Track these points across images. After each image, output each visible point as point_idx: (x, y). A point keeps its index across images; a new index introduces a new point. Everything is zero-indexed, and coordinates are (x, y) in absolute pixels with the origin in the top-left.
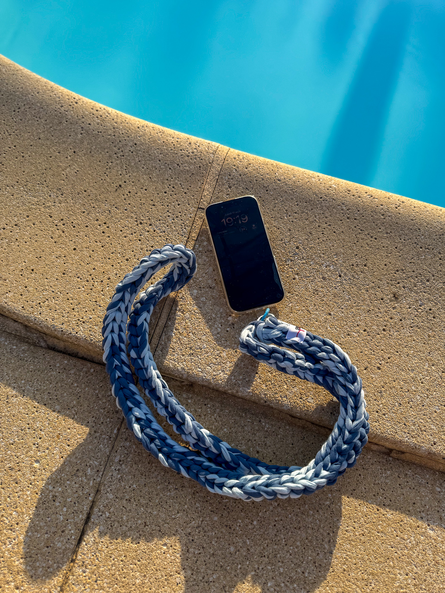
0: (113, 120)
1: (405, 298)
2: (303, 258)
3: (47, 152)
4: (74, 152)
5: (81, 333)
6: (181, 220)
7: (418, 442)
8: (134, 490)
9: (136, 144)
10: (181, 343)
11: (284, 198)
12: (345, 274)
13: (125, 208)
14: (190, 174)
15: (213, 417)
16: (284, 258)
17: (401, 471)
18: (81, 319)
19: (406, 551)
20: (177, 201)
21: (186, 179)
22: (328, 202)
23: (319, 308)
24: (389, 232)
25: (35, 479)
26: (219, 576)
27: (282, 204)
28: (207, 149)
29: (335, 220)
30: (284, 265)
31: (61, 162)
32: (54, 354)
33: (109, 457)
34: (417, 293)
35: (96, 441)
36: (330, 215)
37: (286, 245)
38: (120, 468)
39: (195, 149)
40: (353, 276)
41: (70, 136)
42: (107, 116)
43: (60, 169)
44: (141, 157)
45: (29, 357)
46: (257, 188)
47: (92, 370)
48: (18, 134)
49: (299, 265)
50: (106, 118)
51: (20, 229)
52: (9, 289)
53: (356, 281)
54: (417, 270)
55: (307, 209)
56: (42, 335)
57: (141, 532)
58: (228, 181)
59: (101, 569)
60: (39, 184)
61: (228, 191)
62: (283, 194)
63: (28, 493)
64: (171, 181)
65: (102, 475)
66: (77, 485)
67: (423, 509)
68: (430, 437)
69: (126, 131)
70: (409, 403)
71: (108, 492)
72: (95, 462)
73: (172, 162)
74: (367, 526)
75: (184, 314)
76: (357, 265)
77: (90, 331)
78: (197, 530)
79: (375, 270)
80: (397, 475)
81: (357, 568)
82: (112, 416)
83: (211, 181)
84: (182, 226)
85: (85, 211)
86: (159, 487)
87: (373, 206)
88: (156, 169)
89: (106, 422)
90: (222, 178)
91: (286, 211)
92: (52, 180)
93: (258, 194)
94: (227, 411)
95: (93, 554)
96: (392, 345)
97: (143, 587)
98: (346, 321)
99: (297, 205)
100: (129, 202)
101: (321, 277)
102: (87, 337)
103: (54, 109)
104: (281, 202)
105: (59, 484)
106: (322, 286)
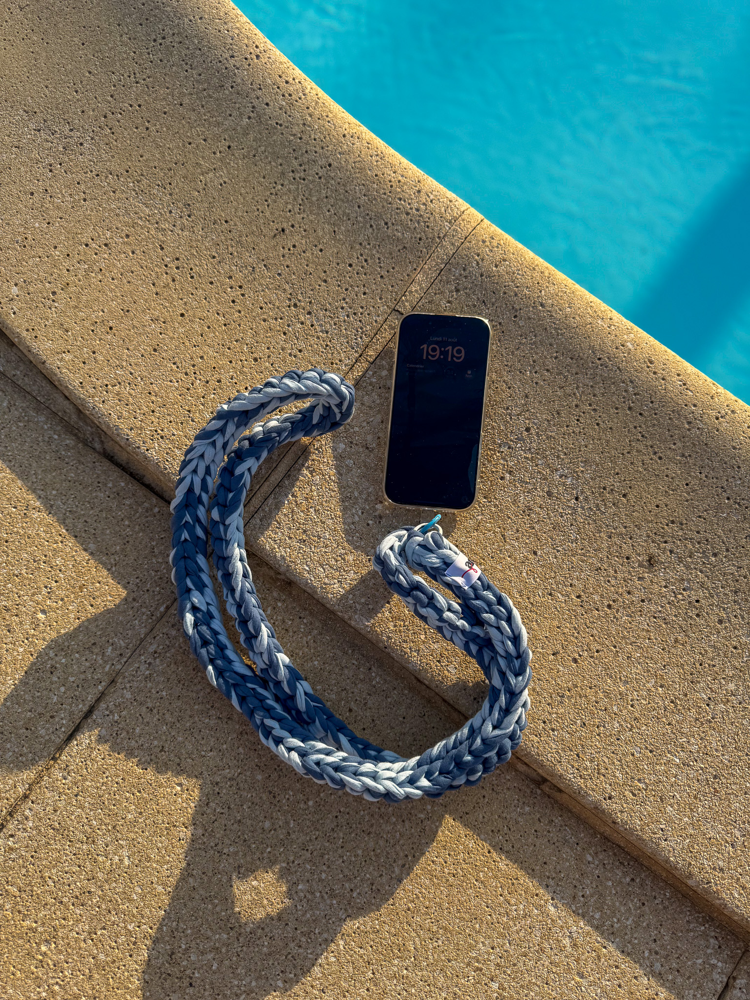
0: (308, 108)
1: (665, 569)
2: (530, 449)
3: (187, 132)
4: (229, 147)
5: (154, 453)
6: (360, 321)
7: (586, 786)
8: (161, 698)
9: (330, 165)
10: (293, 520)
11: (539, 338)
12: (586, 499)
13: (280, 271)
14: (400, 247)
15: (305, 638)
16: (500, 439)
17: (546, 814)
18: (160, 432)
19: (505, 919)
20: (364, 286)
21: (391, 254)
22: (608, 370)
23: (522, 538)
24: (687, 454)
25: (34, 635)
26: (238, 852)
27: (532, 349)
28: (443, 209)
29: (607, 404)
30: (495, 451)
31: (203, 157)
32: (109, 466)
33: (142, 640)
34: (688, 567)
35: (131, 613)
36: (603, 394)
37: (511, 418)
38: (152, 662)
39: (424, 204)
40: (597, 505)
41: (230, 115)
42: (300, 98)
43: (199, 171)
44: (331, 191)
45: (72, 458)
46: (500, 307)
47: (156, 510)
48: (150, 85)
49: (518, 459)
50: (296, 101)
51: (110, 254)
52: (69, 347)
53: (598, 516)
54: (705, 532)
55: (568, 371)
56: (101, 432)
57: (153, 757)
58: (457, 279)
59: (88, 783)
60: (159, 185)
61: (453, 296)
62: (539, 331)
63: (22, 650)
64: (365, 248)
65: (126, 662)
66: (88, 664)
67: (554, 875)
68: (608, 786)
69: (322, 137)
70: (598, 727)
71: (126, 689)
72: (121, 642)
73: (379, 216)
74: (465, 866)
75: (312, 476)
76: (612, 490)
77: (167, 453)
78: (229, 783)
79: (636, 508)
80: (538, 816)
81: (427, 914)
83: (430, 269)
84: (357, 331)
85: (216, 255)
86: (196, 707)
87: (680, 402)
88: (349, 219)
89: (153, 592)
90: (450, 270)
91: (534, 361)
92: (181, 184)
93: (498, 317)
94: (328, 638)
95: (83, 760)
96: (611, 633)
97: (135, 826)
98: (555, 573)
99: (556, 358)
100: (288, 263)
101: (546, 489)
102: (160, 462)
103: (218, 58)
104: (531, 344)
105: (64, 654)
106: (541, 504)
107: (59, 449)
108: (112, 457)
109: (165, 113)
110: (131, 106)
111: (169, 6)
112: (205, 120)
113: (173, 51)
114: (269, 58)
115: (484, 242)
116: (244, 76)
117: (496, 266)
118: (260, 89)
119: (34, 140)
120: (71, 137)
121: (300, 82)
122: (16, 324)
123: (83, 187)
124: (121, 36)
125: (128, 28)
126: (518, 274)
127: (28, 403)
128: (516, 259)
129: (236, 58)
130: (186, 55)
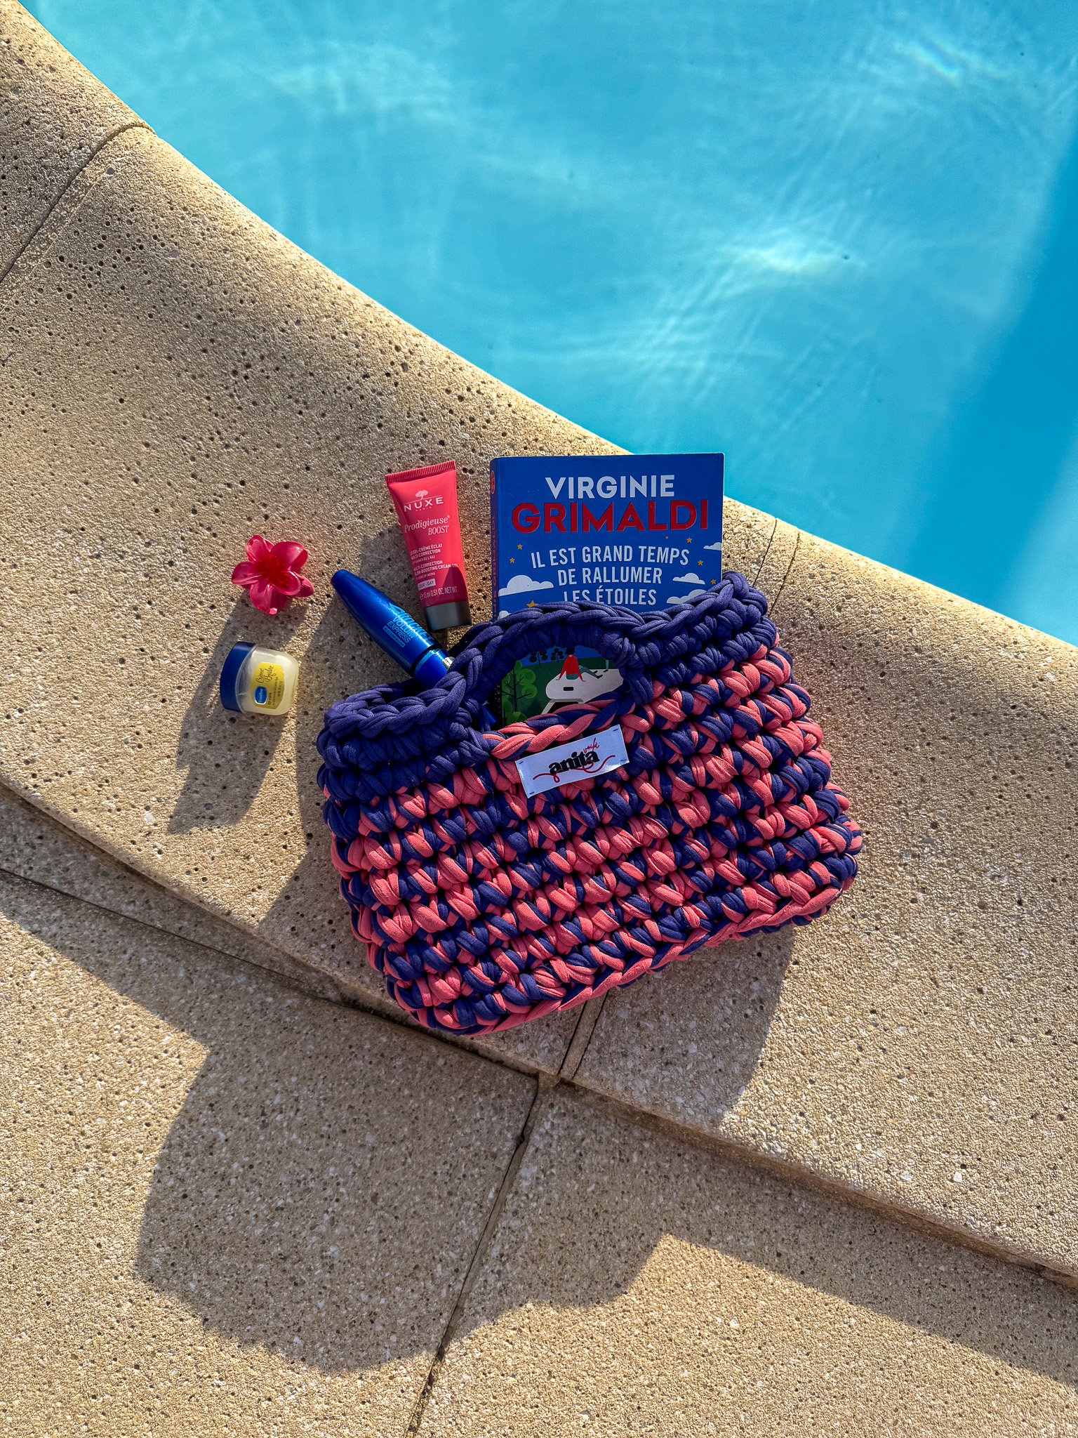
2: (943, 852)
3: (331, 510)
11: (923, 697)
12: (1032, 900)
15: (693, 1180)
16: (899, 847)
17: (1056, 1305)
22: (1029, 720)
23: (959, 976)
29: (1036, 766)
30: (894, 865)
32: (357, 1018)
35: (452, 1212)
36: (1028, 754)
37: (907, 815)
38: (501, 1269)
40: (1049, 905)
41: (389, 469)
45: (303, 1024)
46: (858, 667)
47: (441, 1062)
48: (248, 446)
49: (929, 868)
53: (1053, 918)
55: (974, 733)
62: (922, 687)
63: (321, 1304)
65: (465, 1279)
66: (416, 1296)
71: (477, 1312)
72: (452, 1254)
76: (1064, 879)
80: (1047, 1311)
82: (483, 1163)
89: (472, 1175)
91: (923, 730)
93: (858, 679)
94: (724, 1170)
95: (450, 1420)
98: (1012, 1010)
99: (953, 718)
101: (977, 900)
103: (344, 384)
104: (914, 707)
105: (379, 1292)
106: (974, 923)
107: (281, 1016)
108: (355, 1001)
109: (286, 487)
110: (229, 485)
111: (240, 312)
112: (352, 486)
113: (269, 385)
114: (422, 362)
115: (812, 576)
116: (394, 405)
117: (839, 609)
118: (424, 420)
119: (95, 575)
120: (151, 556)
121: (478, 392)
122: (168, 868)
123: (196, 632)
124: (179, 375)
125: (185, 360)
126: (873, 612)
127: (214, 963)
128: (864, 589)
129: (372, 377)
130: (291, 388)
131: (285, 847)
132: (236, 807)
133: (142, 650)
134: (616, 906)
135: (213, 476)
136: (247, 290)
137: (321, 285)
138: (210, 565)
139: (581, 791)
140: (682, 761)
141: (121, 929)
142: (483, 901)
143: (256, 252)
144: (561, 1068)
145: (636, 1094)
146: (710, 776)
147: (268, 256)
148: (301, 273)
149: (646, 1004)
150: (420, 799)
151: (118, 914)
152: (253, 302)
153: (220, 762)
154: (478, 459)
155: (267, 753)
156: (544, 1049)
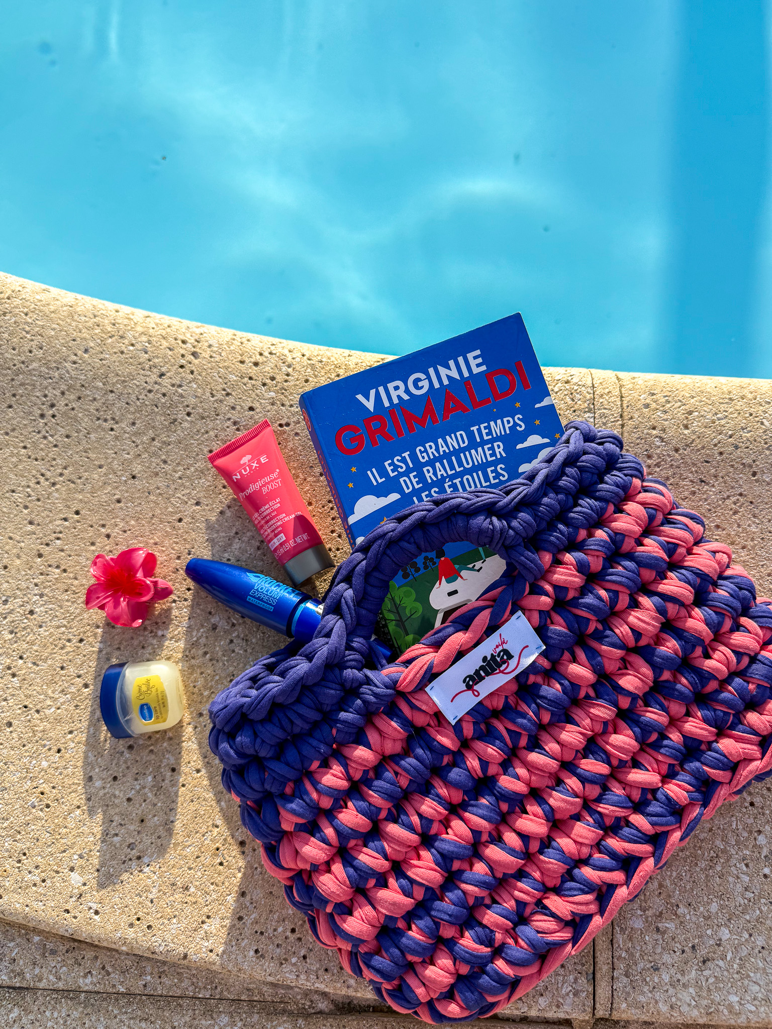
32: (358, 1023)
42: (288, 375)
103: (144, 389)
108: (349, 1003)
109: (119, 501)
110: (65, 519)
111: (32, 361)
112: (180, 478)
113: (76, 416)
114: (210, 346)
115: (647, 406)
116: (195, 391)
118: (228, 394)
120: (12, 612)
121: (271, 353)
123: (72, 670)
126: (719, 419)
127: (190, 1012)
128: (701, 401)
129: (168, 374)
130: (97, 410)
131: (221, 864)
132: (159, 837)
133: (26, 707)
134: (592, 812)
135: (48, 516)
136: (32, 340)
137: (99, 313)
138: (68, 601)
139: (507, 697)
140: (600, 627)
141: (84, 1008)
142: (445, 860)
143: (33, 306)
144: (594, 1009)
145: (685, 1009)
146: (637, 634)
147: (44, 306)
148: (78, 309)
149: (657, 904)
150: (337, 769)
151: (78, 991)
152: (41, 348)
153: (130, 796)
154: (290, 411)
155: (173, 770)
156: (567, 994)
